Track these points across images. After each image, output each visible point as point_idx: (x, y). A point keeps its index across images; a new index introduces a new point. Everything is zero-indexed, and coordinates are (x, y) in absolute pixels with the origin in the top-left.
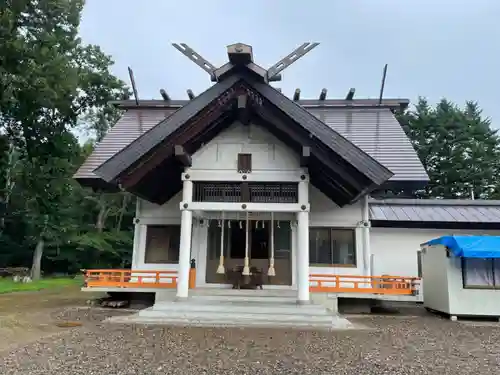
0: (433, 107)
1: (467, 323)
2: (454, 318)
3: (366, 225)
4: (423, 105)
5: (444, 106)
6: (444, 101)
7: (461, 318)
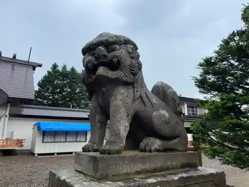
0: (69, 69)
1: (40, 157)
2: (36, 155)
3: (6, 116)
4: (64, 68)
5: (73, 69)
6: (73, 67)
7: (39, 155)
